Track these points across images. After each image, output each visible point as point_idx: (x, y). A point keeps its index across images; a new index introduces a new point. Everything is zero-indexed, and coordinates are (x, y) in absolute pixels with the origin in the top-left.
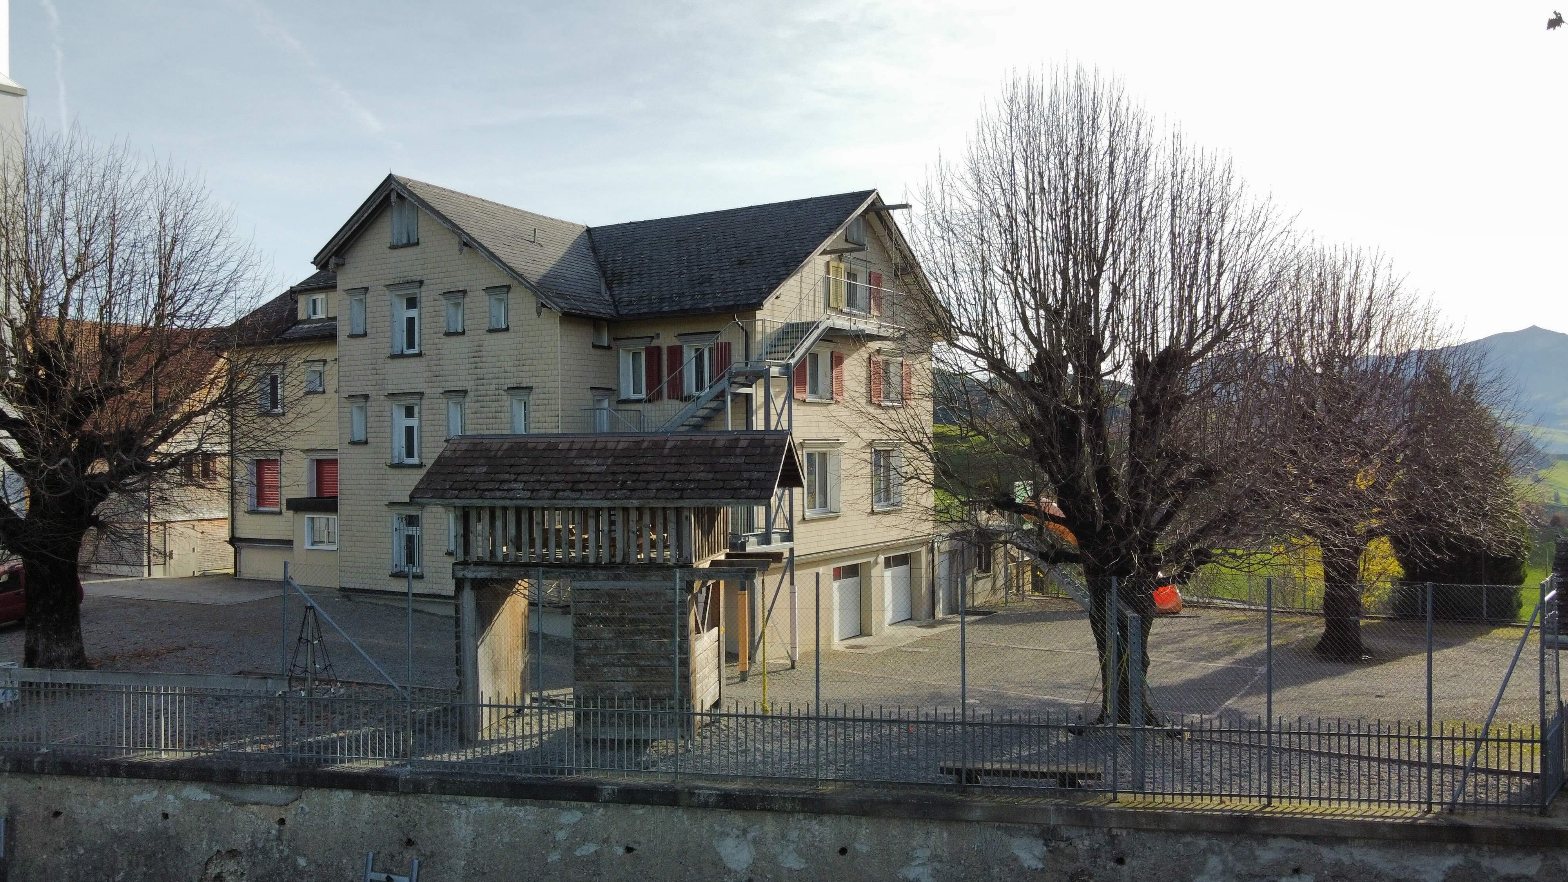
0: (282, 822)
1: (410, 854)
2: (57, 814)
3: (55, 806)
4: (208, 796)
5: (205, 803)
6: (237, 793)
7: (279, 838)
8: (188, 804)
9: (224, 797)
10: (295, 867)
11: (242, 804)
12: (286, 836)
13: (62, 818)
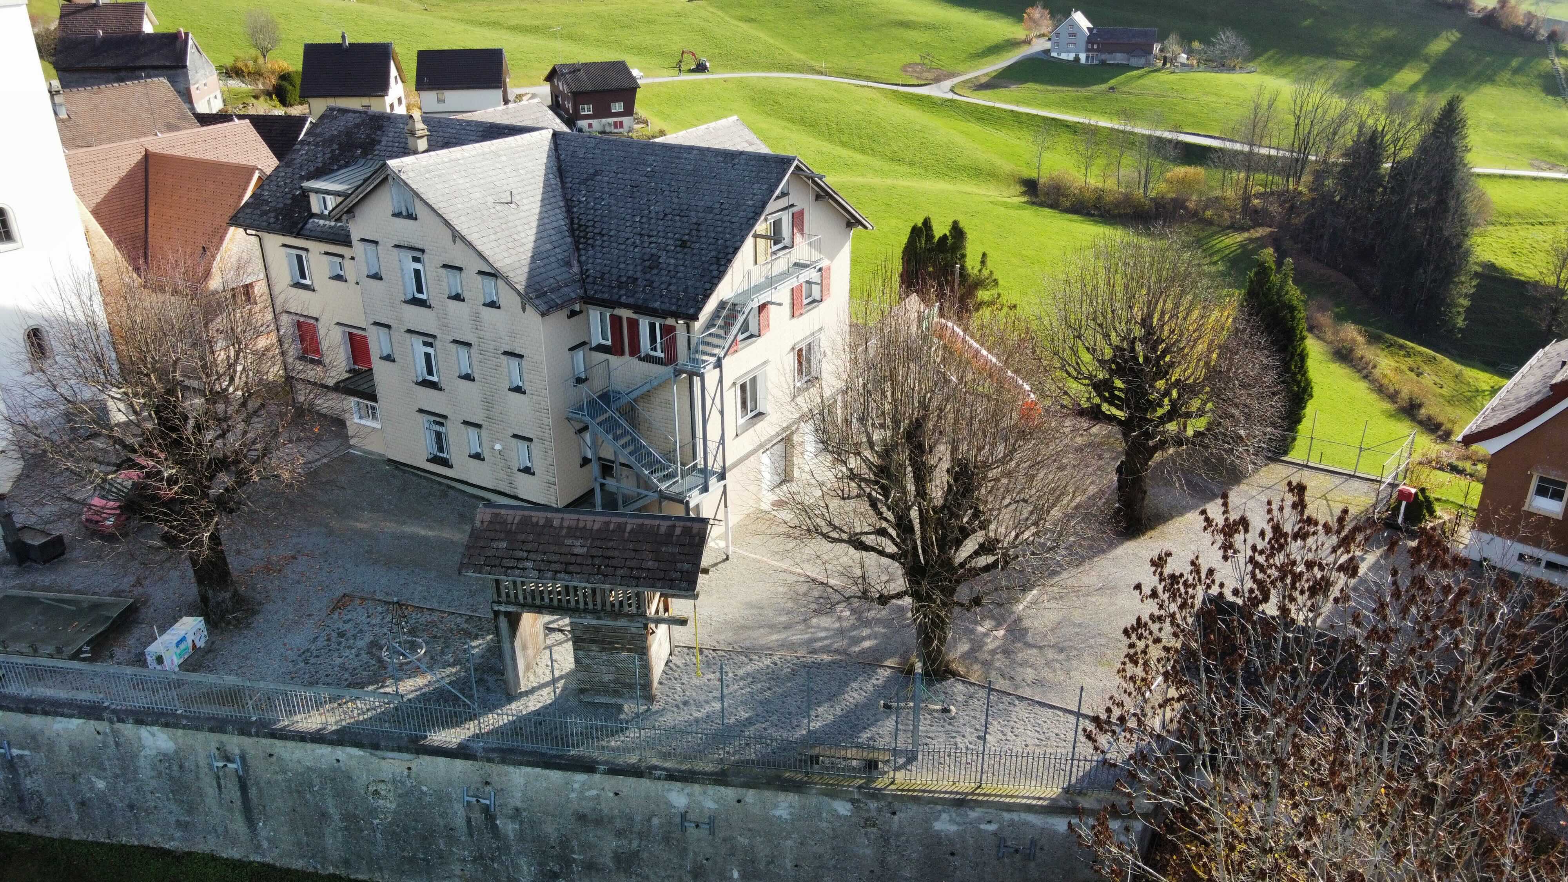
0: (409, 769)
1: (488, 789)
2: (271, 755)
3: (269, 751)
4: (362, 753)
5: (361, 757)
6: (378, 753)
7: (409, 776)
8: (351, 757)
9: (371, 754)
10: (422, 791)
11: (384, 758)
12: (413, 775)
13: (274, 759)
